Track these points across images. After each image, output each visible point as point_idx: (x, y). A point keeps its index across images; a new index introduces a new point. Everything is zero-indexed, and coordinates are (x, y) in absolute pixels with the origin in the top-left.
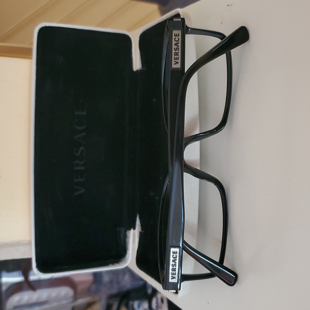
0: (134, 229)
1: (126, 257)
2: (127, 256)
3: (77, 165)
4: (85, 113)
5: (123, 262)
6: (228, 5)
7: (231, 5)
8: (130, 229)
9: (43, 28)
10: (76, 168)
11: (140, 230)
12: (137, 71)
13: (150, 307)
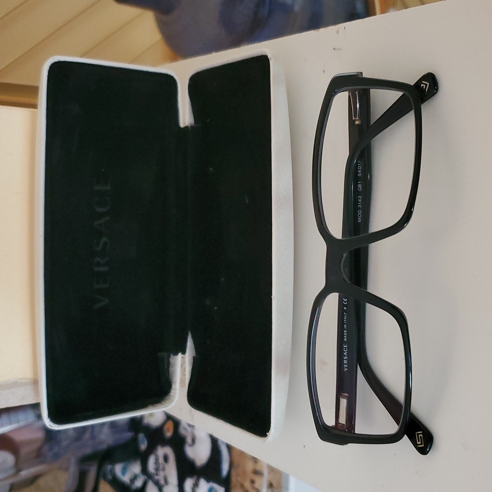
0: (184, 352)
1: (171, 394)
2: (173, 391)
3: (98, 264)
4: (108, 188)
5: (167, 401)
6: (334, 49)
7: (340, 49)
8: (176, 354)
9: (56, 63)
10: (96, 269)
11: (194, 354)
12: (186, 127)
13: (144, 470)
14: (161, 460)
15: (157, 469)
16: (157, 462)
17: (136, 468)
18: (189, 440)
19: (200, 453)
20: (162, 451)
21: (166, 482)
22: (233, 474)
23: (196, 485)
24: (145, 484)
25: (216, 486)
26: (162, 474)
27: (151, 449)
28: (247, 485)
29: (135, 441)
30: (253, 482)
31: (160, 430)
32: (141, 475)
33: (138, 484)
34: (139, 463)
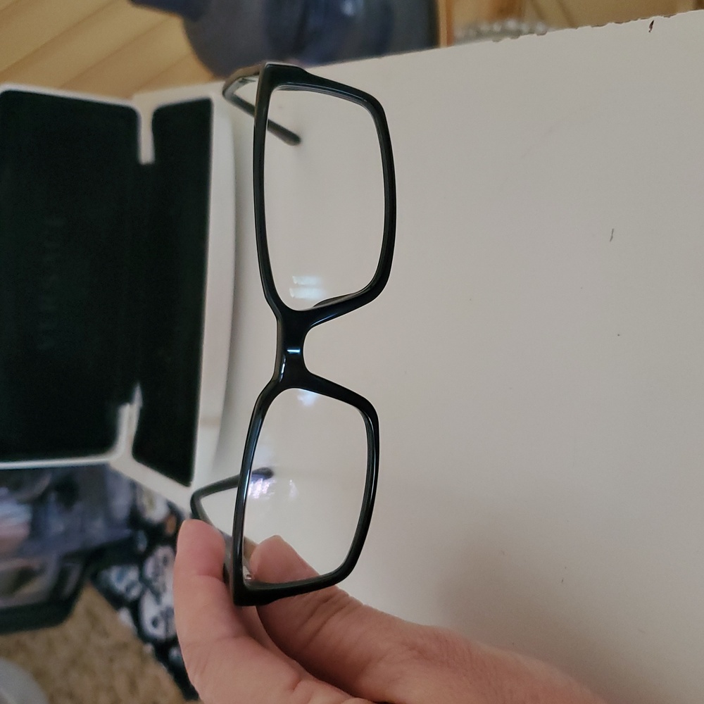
13: (142, 577)
14: (161, 563)
15: (156, 574)
16: (156, 567)
17: (133, 575)
20: (162, 554)
21: (164, 589)
24: (142, 594)
26: (160, 579)
27: (150, 551)
29: (131, 541)
31: (161, 526)
32: (138, 582)
33: (135, 593)
34: (137, 568)
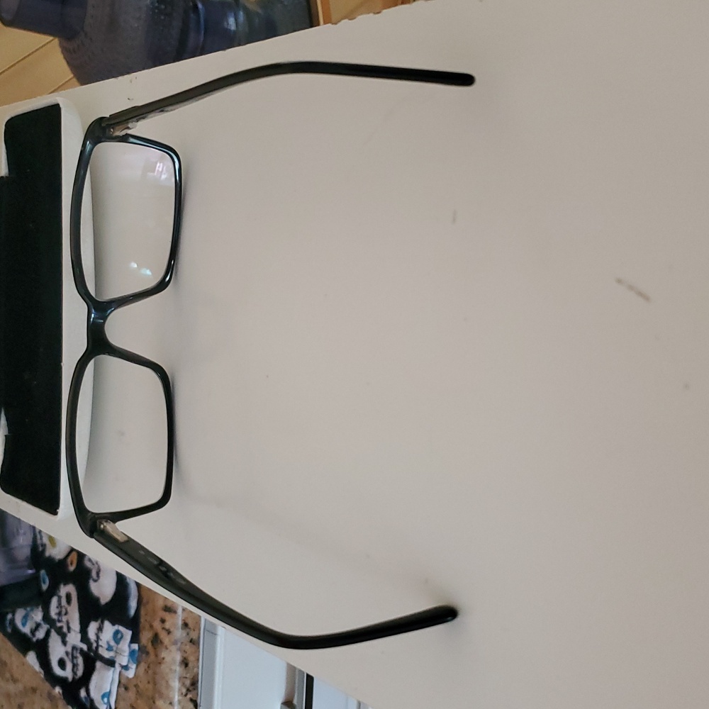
13: (46, 617)
14: (64, 602)
15: (59, 614)
16: (59, 605)
17: (38, 616)
18: (94, 574)
19: (104, 589)
20: (65, 589)
21: (69, 629)
22: (143, 612)
23: (100, 629)
24: (48, 634)
25: (121, 628)
26: (64, 619)
27: (53, 590)
28: (157, 625)
29: (35, 579)
30: (163, 621)
31: (63, 563)
32: (42, 622)
33: (40, 634)
34: (40, 609)
